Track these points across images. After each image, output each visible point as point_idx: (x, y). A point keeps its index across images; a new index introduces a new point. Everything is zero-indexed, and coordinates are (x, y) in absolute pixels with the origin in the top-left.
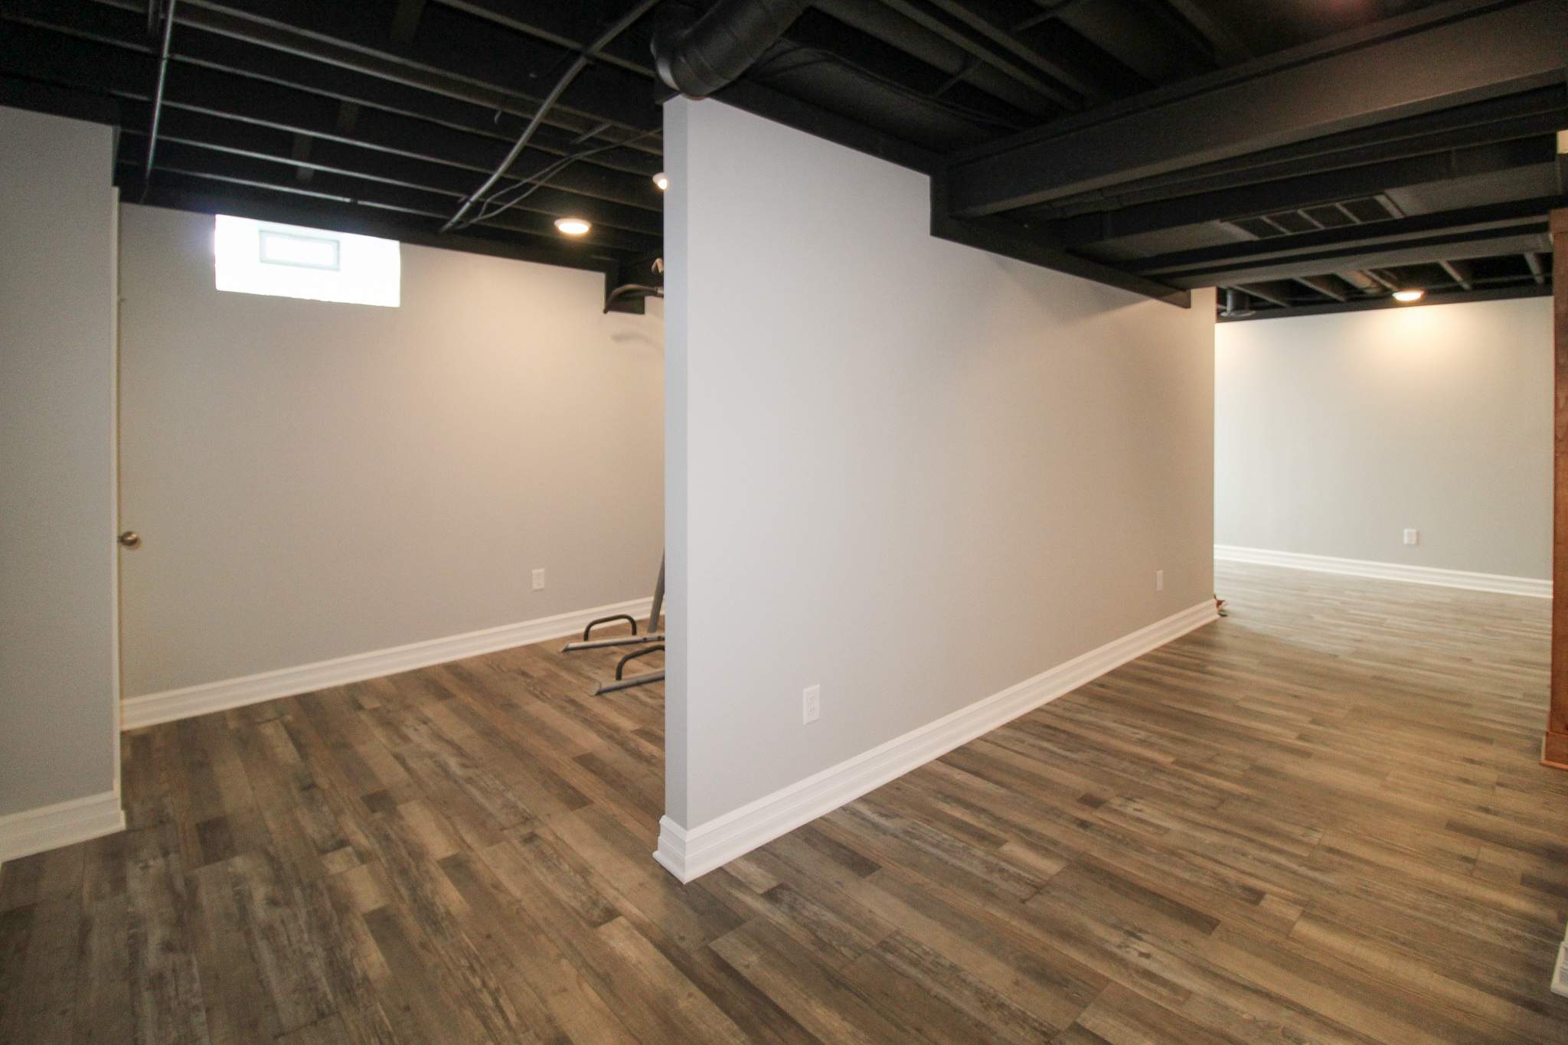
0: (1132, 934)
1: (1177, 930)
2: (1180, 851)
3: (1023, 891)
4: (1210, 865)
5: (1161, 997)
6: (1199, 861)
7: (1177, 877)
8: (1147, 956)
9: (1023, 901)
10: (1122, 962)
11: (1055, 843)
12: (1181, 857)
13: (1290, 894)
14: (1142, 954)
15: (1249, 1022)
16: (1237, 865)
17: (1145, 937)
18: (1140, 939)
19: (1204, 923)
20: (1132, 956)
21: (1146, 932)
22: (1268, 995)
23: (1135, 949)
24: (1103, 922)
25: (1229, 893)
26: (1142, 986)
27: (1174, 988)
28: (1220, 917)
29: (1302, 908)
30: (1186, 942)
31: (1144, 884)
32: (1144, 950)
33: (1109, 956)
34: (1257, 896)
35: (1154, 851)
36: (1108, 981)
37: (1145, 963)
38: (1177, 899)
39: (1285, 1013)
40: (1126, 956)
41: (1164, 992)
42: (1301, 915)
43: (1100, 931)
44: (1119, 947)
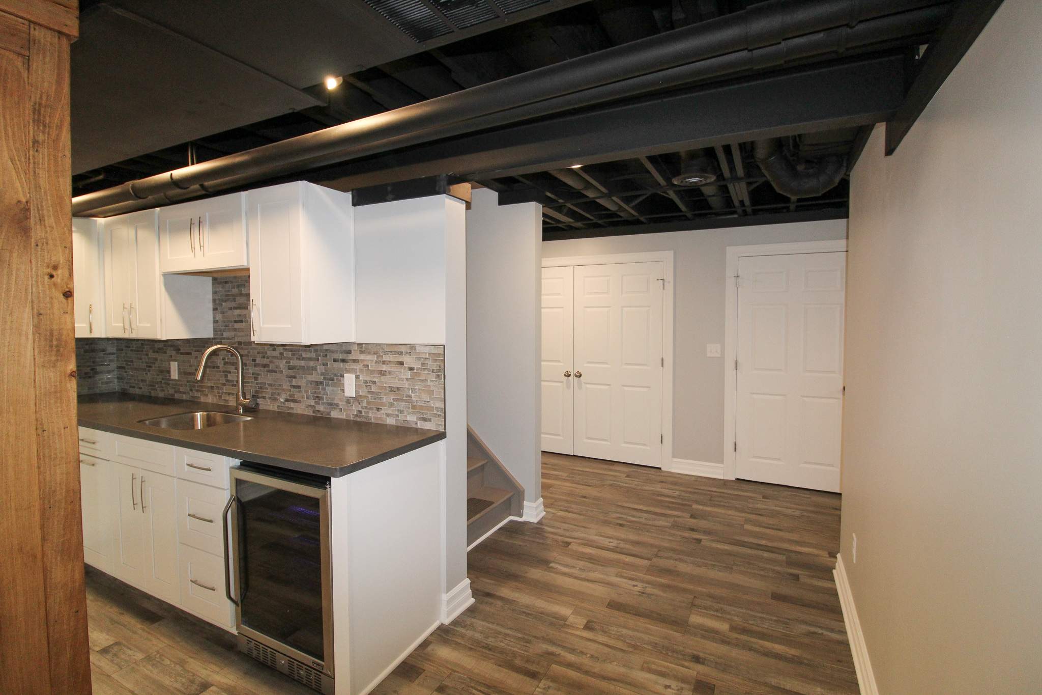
0: (643, 593)
1: (624, 599)
2: (631, 649)
3: (697, 602)
4: (612, 642)
5: (625, 572)
6: (619, 644)
7: (629, 629)
8: (634, 586)
9: (695, 597)
10: (642, 581)
11: (703, 637)
12: (630, 645)
13: (570, 631)
14: (636, 586)
15: (596, 571)
16: (596, 645)
17: (637, 593)
18: (639, 592)
19: (614, 605)
20: (640, 584)
21: (637, 595)
22: (588, 580)
23: (640, 587)
24: (657, 596)
25: (602, 625)
26: (633, 575)
27: (622, 577)
28: (606, 610)
29: (566, 623)
30: (620, 594)
31: (646, 620)
32: (635, 587)
33: (648, 582)
34: (588, 627)
35: (645, 646)
36: (645, 574)
37: (635, 583)
38: (628, 615)
39: (583, 576)
40: (642, 584)
41: (625, 575)
42: (567, 619)
43: (656, 591)
44: (646, 587)
